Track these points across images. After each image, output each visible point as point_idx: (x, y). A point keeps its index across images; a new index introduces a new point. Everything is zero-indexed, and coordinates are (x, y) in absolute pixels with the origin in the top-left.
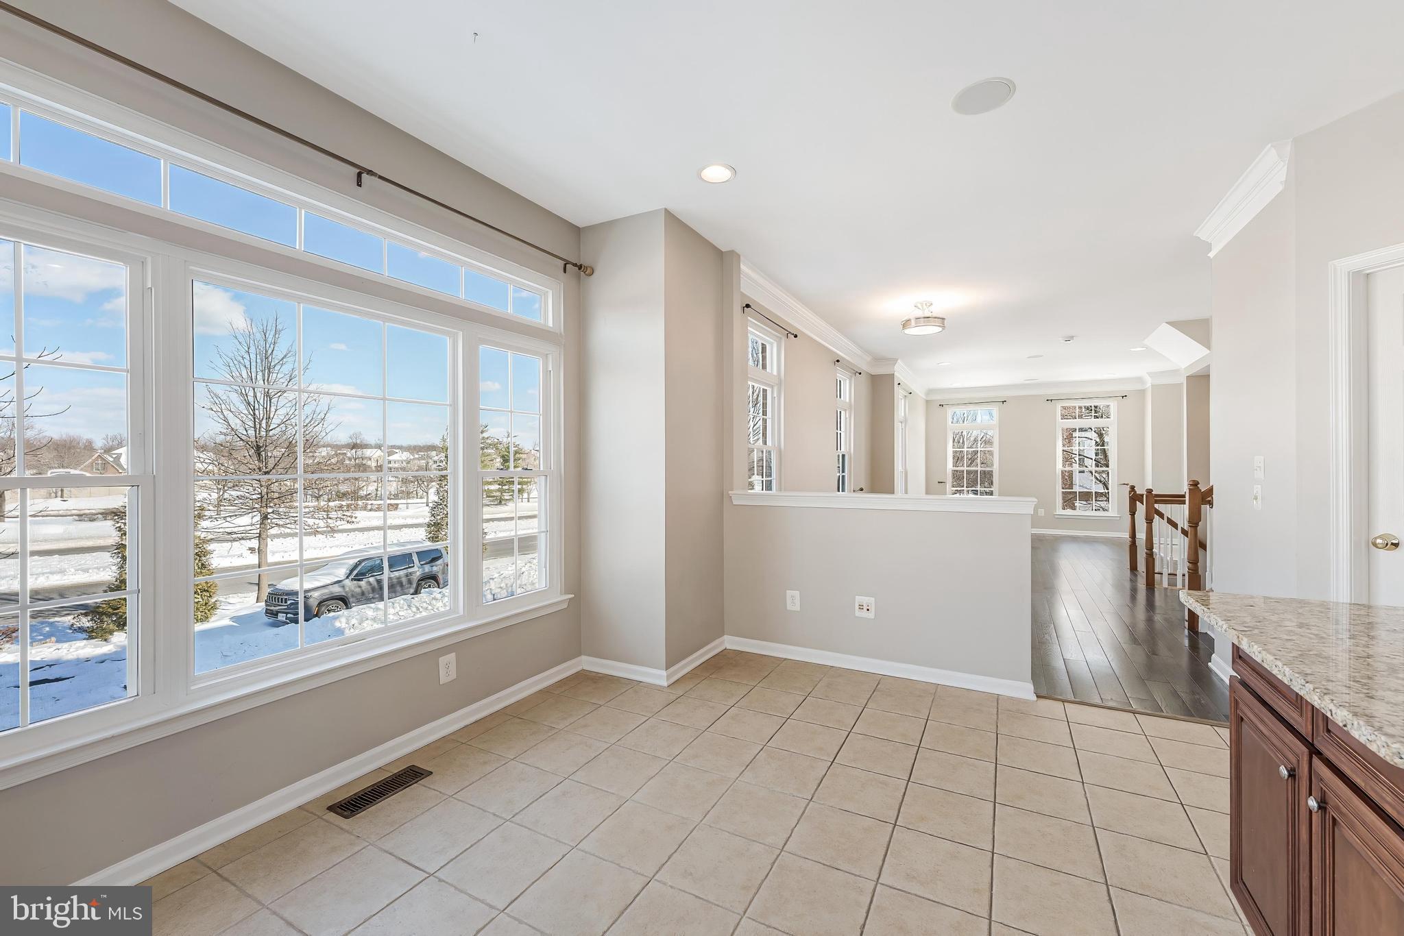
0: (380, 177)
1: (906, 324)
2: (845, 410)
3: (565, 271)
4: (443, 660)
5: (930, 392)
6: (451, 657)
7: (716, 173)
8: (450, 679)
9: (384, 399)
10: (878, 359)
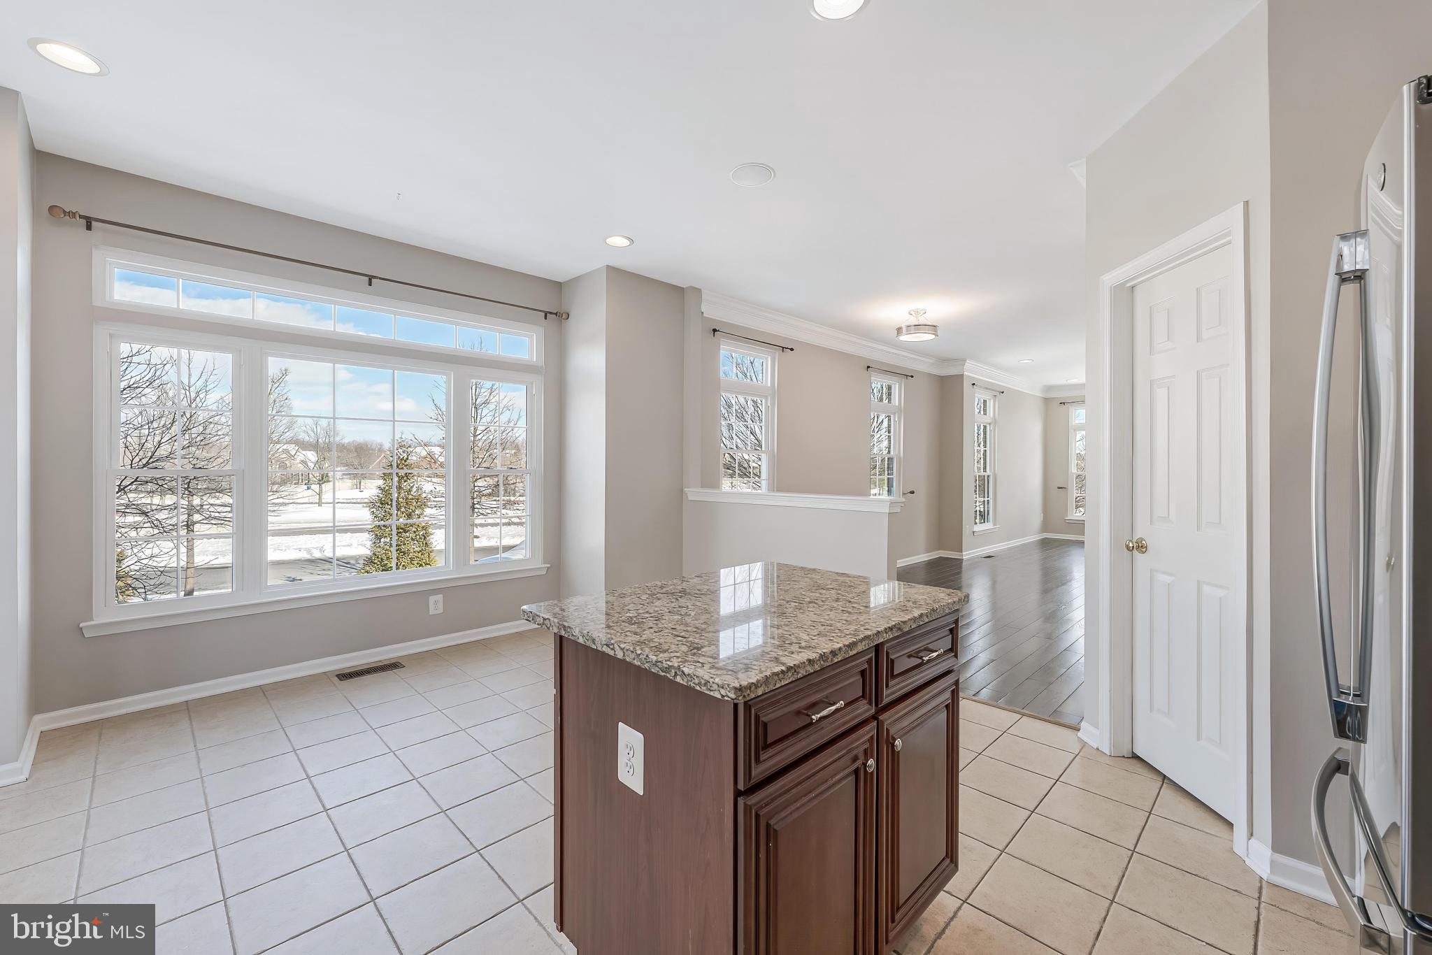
0: (381, 278)
1: (899, 330)
2: (894, 414)
3: (546, 318)
4: (432, 599)
5: (1049, 388)
6: (440, 597)
7: (618, 241)
8: (437, 612)
9: (394, 421)
10: (945, 361)
